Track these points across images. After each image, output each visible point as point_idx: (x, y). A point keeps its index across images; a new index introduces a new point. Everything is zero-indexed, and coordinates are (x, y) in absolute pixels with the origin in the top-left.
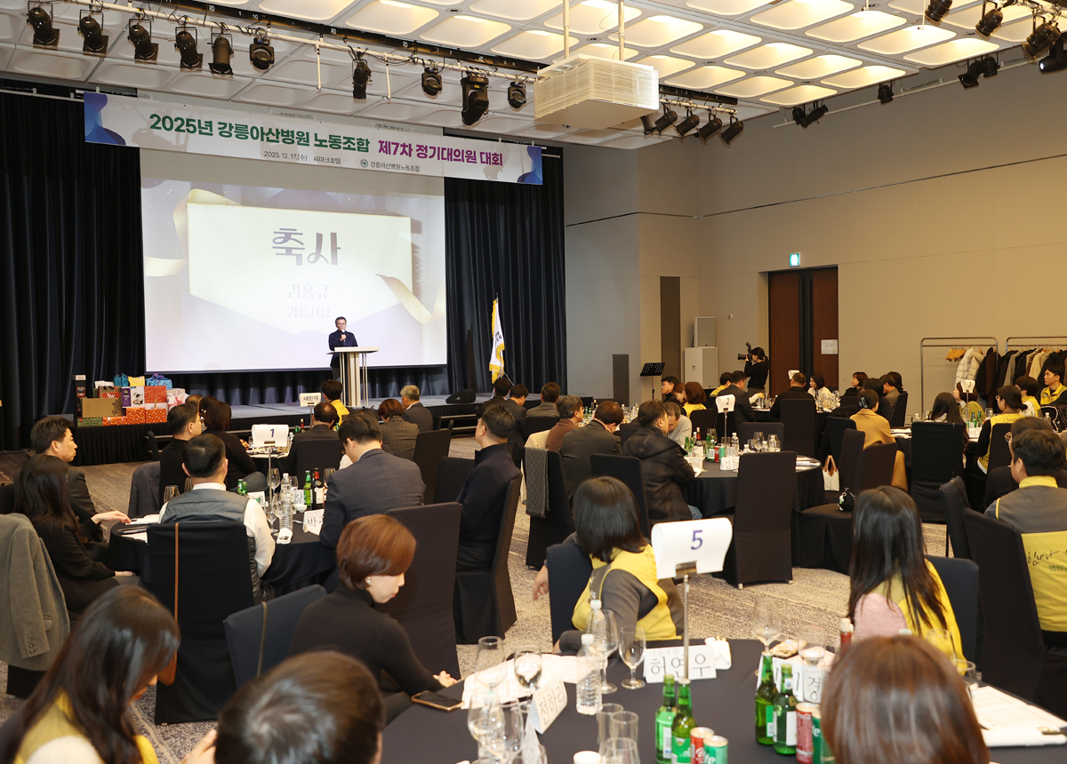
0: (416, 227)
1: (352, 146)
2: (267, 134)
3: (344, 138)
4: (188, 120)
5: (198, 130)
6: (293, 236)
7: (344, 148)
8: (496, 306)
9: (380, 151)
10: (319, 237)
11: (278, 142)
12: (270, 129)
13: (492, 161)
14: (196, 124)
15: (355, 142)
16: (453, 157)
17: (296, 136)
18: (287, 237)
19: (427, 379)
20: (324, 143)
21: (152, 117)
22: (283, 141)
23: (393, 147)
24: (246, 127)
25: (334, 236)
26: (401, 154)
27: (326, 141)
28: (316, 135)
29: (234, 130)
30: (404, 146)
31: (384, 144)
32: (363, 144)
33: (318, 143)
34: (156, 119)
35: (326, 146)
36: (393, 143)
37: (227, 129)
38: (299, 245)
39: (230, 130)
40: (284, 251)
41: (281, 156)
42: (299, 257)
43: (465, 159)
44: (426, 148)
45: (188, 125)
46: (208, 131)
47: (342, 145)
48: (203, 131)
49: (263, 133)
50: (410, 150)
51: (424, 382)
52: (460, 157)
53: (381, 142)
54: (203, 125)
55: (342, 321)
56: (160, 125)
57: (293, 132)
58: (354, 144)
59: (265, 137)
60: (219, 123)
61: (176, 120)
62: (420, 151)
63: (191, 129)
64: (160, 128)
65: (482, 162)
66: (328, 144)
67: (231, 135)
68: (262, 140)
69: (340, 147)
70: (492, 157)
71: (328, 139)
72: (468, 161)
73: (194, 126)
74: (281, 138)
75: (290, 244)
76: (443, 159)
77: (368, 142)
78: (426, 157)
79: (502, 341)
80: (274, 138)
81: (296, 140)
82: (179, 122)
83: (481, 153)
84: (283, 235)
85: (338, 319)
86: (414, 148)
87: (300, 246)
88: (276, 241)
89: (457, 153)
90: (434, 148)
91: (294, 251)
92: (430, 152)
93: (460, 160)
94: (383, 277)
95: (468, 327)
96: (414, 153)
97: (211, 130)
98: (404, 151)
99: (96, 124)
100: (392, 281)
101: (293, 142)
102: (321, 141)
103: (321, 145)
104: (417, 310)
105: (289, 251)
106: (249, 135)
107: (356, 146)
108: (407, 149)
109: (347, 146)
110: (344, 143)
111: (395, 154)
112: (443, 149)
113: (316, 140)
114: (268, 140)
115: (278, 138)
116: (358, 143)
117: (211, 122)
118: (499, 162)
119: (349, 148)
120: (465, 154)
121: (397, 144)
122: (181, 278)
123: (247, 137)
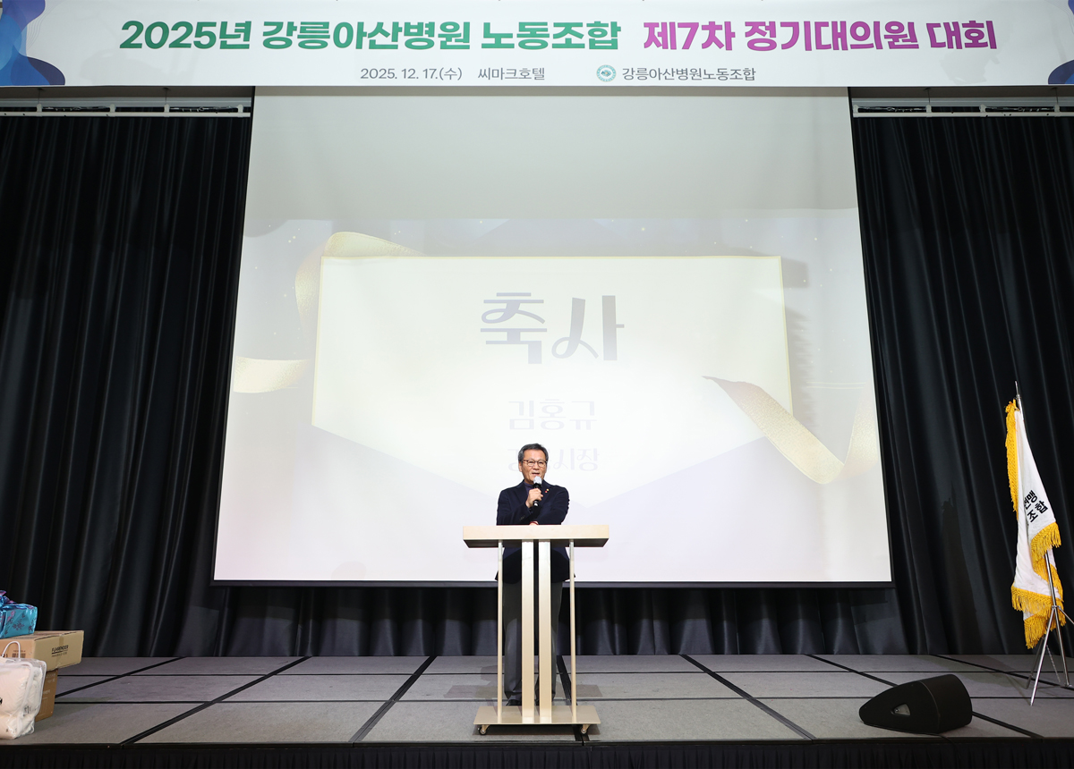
0: (795, 275)
1: (575, 40)
2: (371, 35)
3: (556, 25)
4: (200, 25)
5: (218, 41)
6: (522, 307)
7: (555, 46)
8: (1016, 419)
9: (647, 45)
10: (578, 306)
11: (396, 47)
12: (380, 25)
13: (964, 40)
14: (216, 31)
15: (584, 30)
16: (850, 41)
17: (438, 31)
18: (512, 309)
19: (847, 616)
20: (504, 41)
21: (126, 27)
22: (408, 44)
23: (682, 35)
24: (326, 25)
25: (609, 303)
26: (705, 46)
27: (510, 36)
28: (487, 26)
29: (296, 33)
30: (712, 27)
31: (658, 30)
32: (604, 33)
33: (492, 41)
34: (133, 29)
35: (511, 46)
36: (681, 25)
37: (283, 33)
38: (536, 324)
39: (290, 33)
40: (503, 336)
41: (399, 74)
42: (535, 348)
43: (885, 42)
44: (772, 27)
45: (199, 34)
46: (240, 41)
47: (550, 41)
48: (230, 42)
49: (361, 34)
50: (730, 35)
51: (840, 622)
52: (871, 40)
53: (651, 26)
54: (230, 30)
55: (535, 455)
56: (141, 39)
57: (431, 25)
58: (580, 36)
59: (366, 41)
60: (266, 24)
61: (176, 27)
62: (757, 36)
63: (205, 40)
64: (139, 46)
65: (934, 44)
66: (516, 41)
67: (289, 43)
68: (359, 46)
69: (544, 45)
70: (963, 31)
71: (516, 31)
72: (892, 46)
73: (212, 36)
74: (402, 38)
75: (516, 321)
76: (820, 46)
77: (616, 29)
78: (773, 46)
79: (1049, 518)
80: (388, 41)
81: (437, 41)
82: (183, 30)
83: (931, 27)
84: (504, 306)
85: (526, 448)
86: (740, 29)
87: (538, 325)
88: (489, 317)
89: (860, 31)
90: (795, 26)
91: (524, 336)
92: (784, 35)
93: (870, 46)
94: (723, 384)
95: (943, 494)
96: (740, 41)
97: (247, 38)
98: (712, 39)
99: (14, 49)
100: (741, 391)
101: (431, 44)
102: (498, 37)
103: (498, 45)
104: (801, 450)
105: (514, 336)
106: (330, 41)
107: (586, 40)
108: (721, 35)
109: (562, 41)
110: (556, 36)
111: (687, 46)
112: (819, 25)
113: (487, 34)
114: (373, 45)
115: (395, 39)
116: (591, 33)
117: (248, 24)
118: (986, 39)
119: (568, 44)
120: (883, 32)
121: (693, 27)
122: (298, 393)
123: (324, 45)
